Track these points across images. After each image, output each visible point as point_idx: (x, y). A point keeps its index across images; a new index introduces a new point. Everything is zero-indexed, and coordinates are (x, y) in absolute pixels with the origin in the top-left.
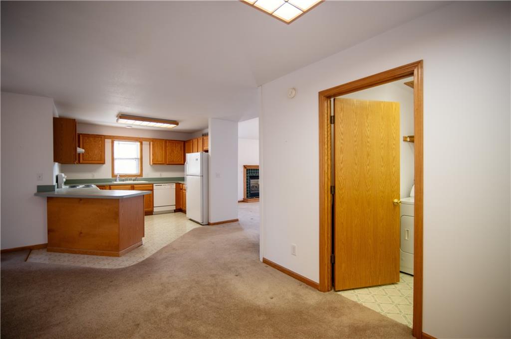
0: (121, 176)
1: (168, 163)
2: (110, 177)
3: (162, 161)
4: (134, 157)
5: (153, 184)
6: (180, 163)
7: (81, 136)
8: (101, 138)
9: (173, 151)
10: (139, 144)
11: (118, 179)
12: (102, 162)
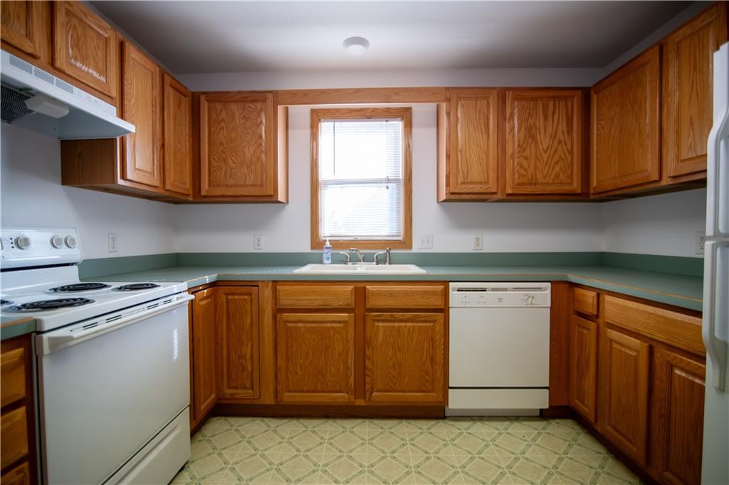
0: (337, 244)
1: (509, 191)
2: (302, 245)
3: (487, 183)
4: (384, 176)
5: (446, 283)
6: (566, 188)
7: (203, 98)
8: (264, 101)
9: (531, 134)
10: (398, 125)
11: (325, 256)
12: (269, 194)
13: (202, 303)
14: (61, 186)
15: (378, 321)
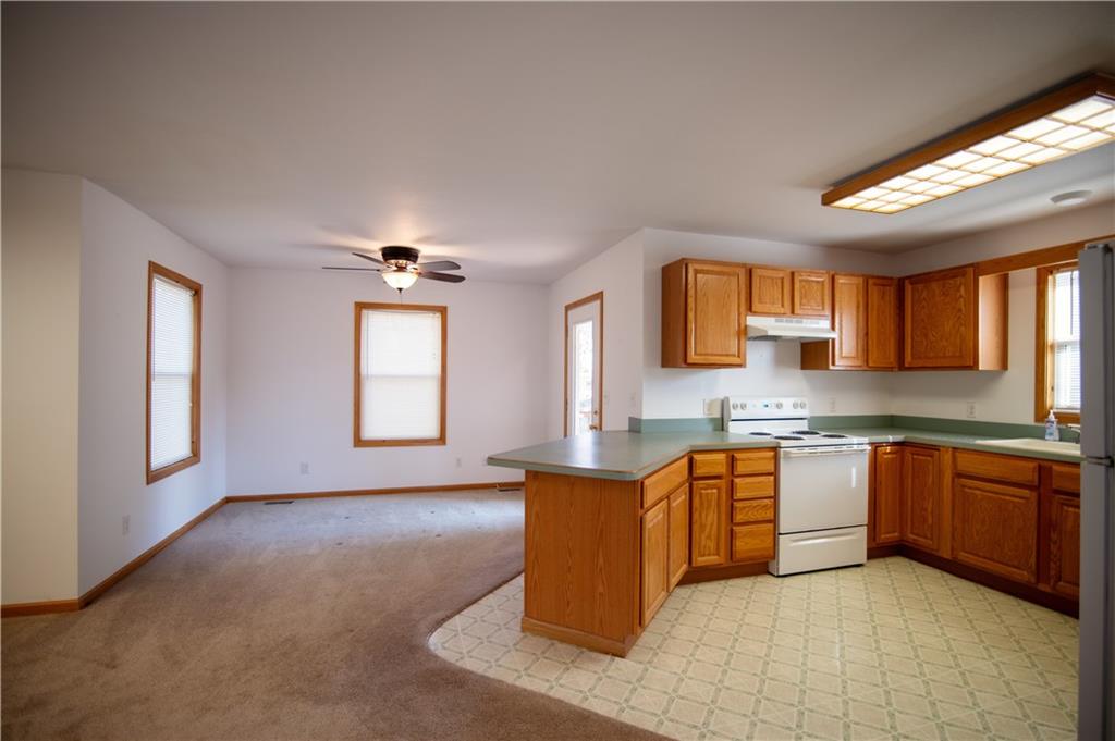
0: (1064, 418)
2: (1028, 418)
7: (907, 281)
8: (964, 275)
11: (1048, 431)
12: (968, 364)
13: (886, 456)
14: (800, 371)
15: (1068, 505)
